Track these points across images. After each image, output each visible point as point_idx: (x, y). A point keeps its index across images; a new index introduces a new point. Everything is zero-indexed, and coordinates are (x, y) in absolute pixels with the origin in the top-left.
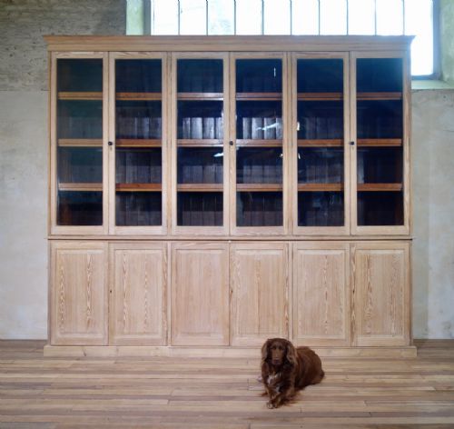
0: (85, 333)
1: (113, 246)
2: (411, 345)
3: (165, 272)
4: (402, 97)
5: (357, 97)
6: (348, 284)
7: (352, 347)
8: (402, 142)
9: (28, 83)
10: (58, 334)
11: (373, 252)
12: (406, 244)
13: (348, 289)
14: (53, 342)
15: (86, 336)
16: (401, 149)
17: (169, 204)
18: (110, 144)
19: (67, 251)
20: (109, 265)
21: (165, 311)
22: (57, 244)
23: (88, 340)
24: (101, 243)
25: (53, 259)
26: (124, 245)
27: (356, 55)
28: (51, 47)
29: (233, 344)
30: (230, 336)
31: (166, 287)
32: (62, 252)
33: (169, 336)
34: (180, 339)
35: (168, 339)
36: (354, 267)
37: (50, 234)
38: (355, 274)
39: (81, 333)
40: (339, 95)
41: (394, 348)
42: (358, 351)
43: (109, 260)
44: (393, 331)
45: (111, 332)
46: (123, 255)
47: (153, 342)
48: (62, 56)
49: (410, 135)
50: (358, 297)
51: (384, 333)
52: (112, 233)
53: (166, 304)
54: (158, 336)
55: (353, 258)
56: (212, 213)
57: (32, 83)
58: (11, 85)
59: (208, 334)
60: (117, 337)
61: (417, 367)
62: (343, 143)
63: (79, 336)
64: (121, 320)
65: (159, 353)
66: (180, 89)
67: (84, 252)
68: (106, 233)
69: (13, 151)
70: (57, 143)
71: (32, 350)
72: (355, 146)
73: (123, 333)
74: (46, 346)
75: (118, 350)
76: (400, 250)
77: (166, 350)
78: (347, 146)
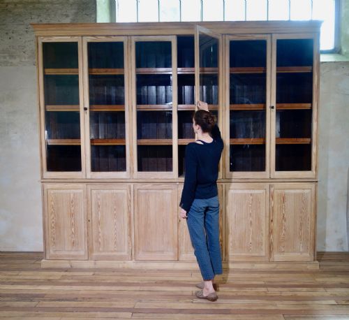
0: (71, 251)
1: (90, 187)
2: (314, 260)
3: (129, 206)
4: (312, 70)
5: (277, 70)
6: (268, 215)
7: (269, 262)
8: (312, 105)
9: (23, 60)
10: (51, 252)
11: (287, 191)
12: (313, 185)
13: (268, 219)
14: (48, 257)
15: (72, 253)
16: (310, 111)
17: (131, 155)
18: (85, 109)
19: (56, 191)
20: (88, 201)
21: (130, 235)
22: (48, 186)
23: (73, 256)
24: (81, 185)
25: (45, 196)
26: (98, 186)
27: (276, 37)
28: (38, 33)
29: (181, 259)
30: (178, 254)
31: (130, 217)
32: (52, 192)
33: (133, 253)
34: (141, 256)
35: (132, 256)
36: (273, 203)
37: (42, 178)
38: (273, 208)
39: (68, 251)
40: (263, 68)
41: (302, 262)
42: (274, 265)
43: (87, 198)
44: (301, 250)
45: (90, 250)
46: (98, 193)
47: (121, 258)
48: (46, 40)
49: (318, 101)
50: (275, 225)
51: (294, 252)
52: (89, 177)
53: (131, 230)
54: (125, 253)
55: (272, 196)
56: (164, 159)
57: (27, 60)
58: (11, 61)
59: (163, 252)
60: (95, 254)
61: (320, 280)
62: (265, 107)
63: (67, 253)
64: (97, 241)
65: (126, 266)
66: (138, 65)
67: (68, 191)
68: (84, 177)
69: (14, 112)
70: (45, 109)
71: (33, 262)
72: (275, 110)
73: (99, 251)
74: (43, 260)
75: (95, 264)
76: (307, 189)
77: (131, 264)
78: (268, 109)
